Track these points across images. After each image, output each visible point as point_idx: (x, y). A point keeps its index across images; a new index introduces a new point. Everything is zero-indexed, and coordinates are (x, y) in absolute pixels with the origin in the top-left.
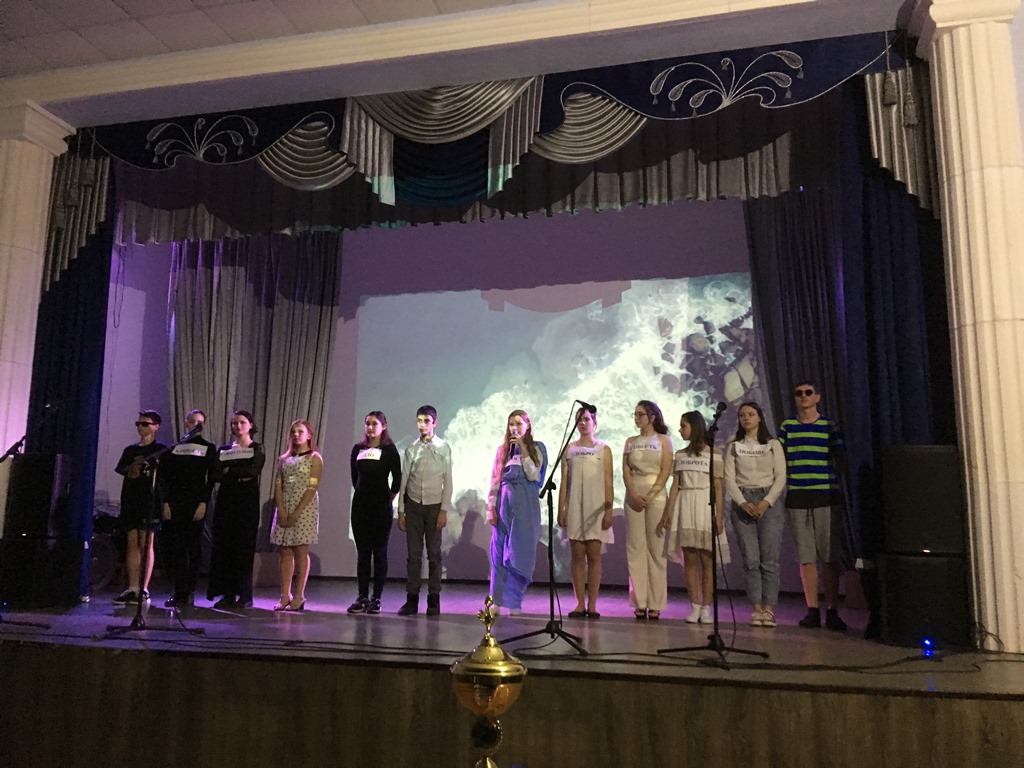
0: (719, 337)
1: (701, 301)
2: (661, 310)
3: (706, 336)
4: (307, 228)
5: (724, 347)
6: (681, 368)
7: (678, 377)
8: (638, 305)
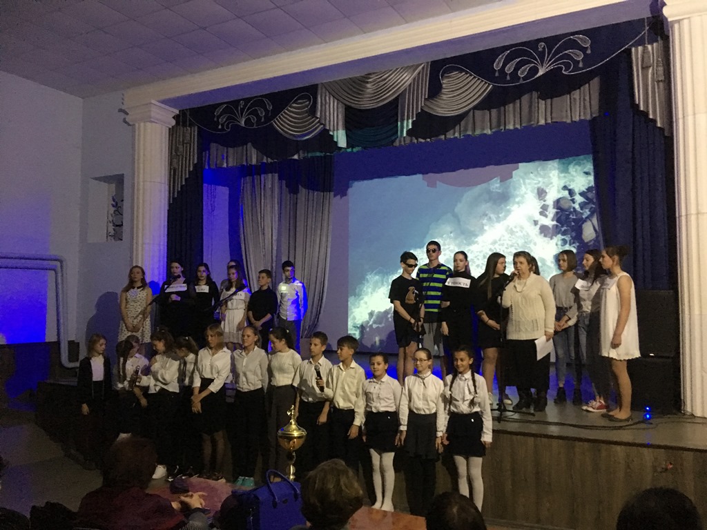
0: (579, 199)
1: (566, 175)
2: (539, 182)
3: (570, 198)
4: (306, 155)
5: (582, 206)
6: (553, 220)
7: (551, 226)
8: (524, 180)
